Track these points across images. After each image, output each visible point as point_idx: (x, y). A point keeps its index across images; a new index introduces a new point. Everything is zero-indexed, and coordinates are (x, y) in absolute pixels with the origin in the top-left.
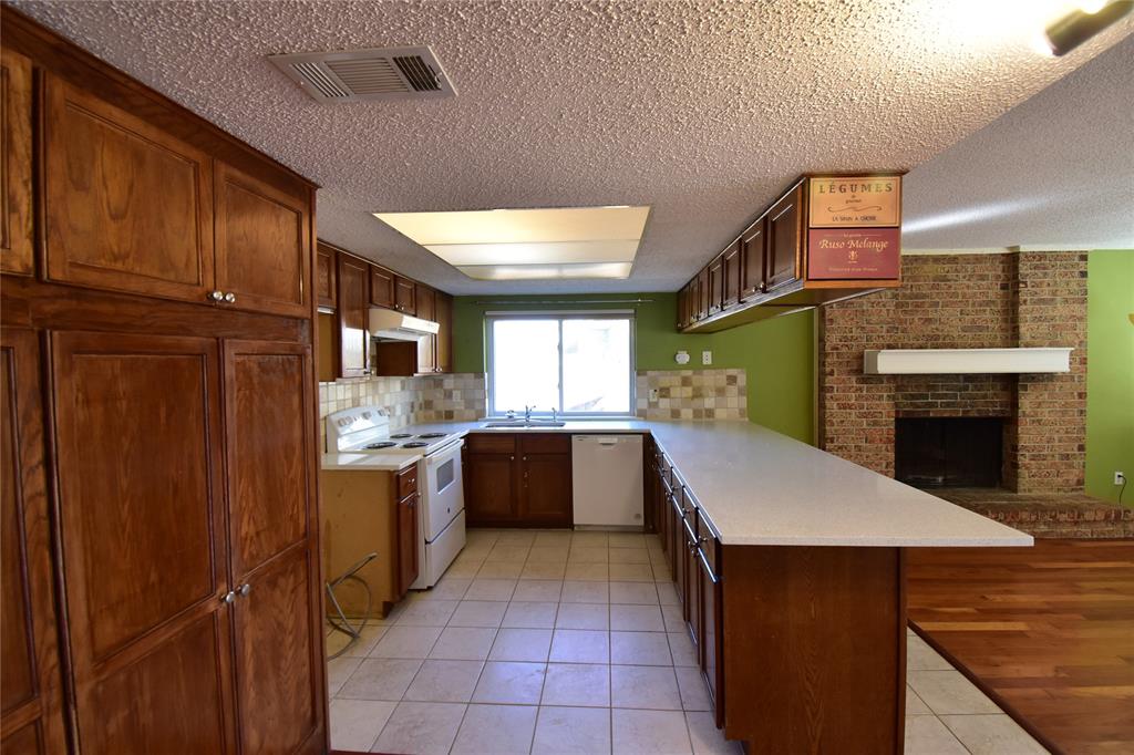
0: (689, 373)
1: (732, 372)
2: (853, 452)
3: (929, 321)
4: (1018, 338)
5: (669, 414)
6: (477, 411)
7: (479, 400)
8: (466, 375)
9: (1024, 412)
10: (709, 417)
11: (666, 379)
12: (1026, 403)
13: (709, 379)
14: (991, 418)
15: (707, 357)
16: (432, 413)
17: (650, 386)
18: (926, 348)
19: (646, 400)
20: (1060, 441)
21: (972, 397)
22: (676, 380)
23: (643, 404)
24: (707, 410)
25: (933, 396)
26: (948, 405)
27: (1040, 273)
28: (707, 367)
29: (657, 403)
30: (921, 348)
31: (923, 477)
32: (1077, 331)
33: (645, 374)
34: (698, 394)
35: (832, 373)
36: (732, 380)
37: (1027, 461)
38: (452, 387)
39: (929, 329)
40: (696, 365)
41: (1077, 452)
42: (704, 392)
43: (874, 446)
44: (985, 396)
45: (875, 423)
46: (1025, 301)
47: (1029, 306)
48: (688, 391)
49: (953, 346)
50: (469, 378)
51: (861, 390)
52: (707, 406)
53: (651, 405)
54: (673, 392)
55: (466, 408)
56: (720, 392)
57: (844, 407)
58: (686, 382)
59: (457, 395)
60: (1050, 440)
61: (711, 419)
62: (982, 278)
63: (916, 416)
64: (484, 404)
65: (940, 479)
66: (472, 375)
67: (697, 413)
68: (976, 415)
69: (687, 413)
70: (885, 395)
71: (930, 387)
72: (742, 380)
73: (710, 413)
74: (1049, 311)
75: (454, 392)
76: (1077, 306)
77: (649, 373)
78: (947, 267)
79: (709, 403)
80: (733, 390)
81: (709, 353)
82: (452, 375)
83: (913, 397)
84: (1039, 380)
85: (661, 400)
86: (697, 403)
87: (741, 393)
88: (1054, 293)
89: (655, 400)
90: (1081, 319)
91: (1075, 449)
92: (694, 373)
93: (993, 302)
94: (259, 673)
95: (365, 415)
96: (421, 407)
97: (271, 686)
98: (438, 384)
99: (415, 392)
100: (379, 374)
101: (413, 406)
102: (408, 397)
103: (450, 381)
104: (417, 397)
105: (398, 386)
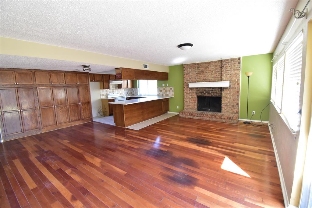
0: (165, 88)
1: (171, 87)
2: (189, 103)
3: (205, 76)
4: (222, 79)
5: (162, 95)
9: (223, 96)
10: (168, 96)
12: (224, 94)
13: (168, 89)
14: (217, 97)
15: (167, 85)
17: (160, 90)
18: (204, 82)
20: (232, 102)
21: (214, 92)
22: (163, 89)
25: (206, 92)
26: (208, 94)
27: (227, 64)
30: (203, 82)
31: (206, 109)
32: (237, 77)
34: (166, 92)
35: (185, 88)
36: (171, 89)
37: (224, 106)
39: (205, 78)
40: (166, 86)
41: (236, 105)
43: (192, 102)
44: (216, 92)
45: (192, 97)
46: (224, 71)
47: (225, 72)
48: (165, 91)
49: (209, 81)
51: (190, 91)
54: (162, 91)
56: (169, 91)
57: (187, 94)
58: (164, 89)
60: (229, 102)
62: (216, 66)
63: (202, 96)
64: (138, 93)
65: (209, 110)
66: (136, 88)
68: (214, 96)
69: (165, 95)
70: (194, 92)
71: (204, 90)
72: (173, 89)
74: (229, 73)
76: (237, 71)
77: (159, 88)
78: (208, 64)
79: (168, 93)
80: (171, 91)
83: (201, 92)
84: (227, 89)
87: (173, 91)
88: (231, 68)
89: (160, 92)
90: (238, 74)
91: (236, 104)
93: (219, 71)
94: (83, 110)
95: (114, 94)
96: (130, 93)
97: (85, 112)
98: (132, 90)
99: (128, 91)
100: (118, 88)
101: (127, 93)
102: (126, 92)
103: (134, 89)
104: (129, 92)
105: (123, 90)
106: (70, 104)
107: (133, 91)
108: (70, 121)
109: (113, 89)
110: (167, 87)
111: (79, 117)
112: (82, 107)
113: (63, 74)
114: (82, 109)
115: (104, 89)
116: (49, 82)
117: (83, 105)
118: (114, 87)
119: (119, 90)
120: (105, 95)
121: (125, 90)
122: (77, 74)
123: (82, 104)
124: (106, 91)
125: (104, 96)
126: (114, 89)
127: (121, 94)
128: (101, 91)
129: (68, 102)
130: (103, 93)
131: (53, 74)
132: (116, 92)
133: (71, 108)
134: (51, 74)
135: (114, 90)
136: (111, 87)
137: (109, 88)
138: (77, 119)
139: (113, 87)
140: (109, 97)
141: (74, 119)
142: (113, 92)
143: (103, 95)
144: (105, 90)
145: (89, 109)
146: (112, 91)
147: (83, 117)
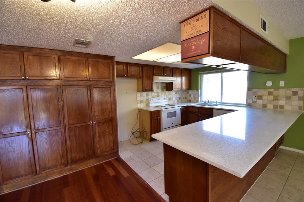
0: (272, 90)
1: (295, 90)
5: (262, 106)
6: (197, 100)
7: (197, 97)
8: (194, 90)
10: (281, 108)
11: (260, 92)
13: (282, 93)
15: (282, 83)
16: (187, 100)
17: (254, 95)
19: (251, 100)
22: (266, 93)
23: (250, 101)
24: (280, 106)
28: (282, 88)
29: (256, 102)
33: (251, 90)
34: (276, 98)
36: (295, 93)
38: (191, 93)
40: (276, 86)
42: (279, 98)
48: (271, 97)
50: (195, 91)
52: (280, 104)
53: (253, 102)
54: (264, 98)
55: (194, 99)
58: (270, 94)
59: (192, 95)
61: (282, 110)
64: (198, 98)
66: (196, 90)
67: (275, 107)
69: (270, 106)
72: (301, 93)
73: (282, 107)
75: (191, 95)
77: (253, 90)
79: (282, 102)
80: (296, 97)
81: (283, 82)
82: (191, 90)
85: (258, 100)
86: (275, 102)
87: (300, 99)
89: (256, 100)
92: (274, 90)
94: (99, 136)
95: (159, 99)
96: (183, 98)
97: (102, 139)
98: (188, 93)
99: (182, 94)
100: (166, 90)
101: (180, 98)
102: (178, 96)
103: (190, 92)
104: (182, 96)
105: (174, 93)
106: (69, 125)
107: (190, 96)
108: (70, 161)
109: (158, 91)
110: (280, 90)
111: (90, 152)
112: (97, 130)
113: (56, 57)
114: (97, 135)
115: (143, 91)
116: (19, 75)
117: (98, 126)
118: (160, 87)
119: (168, 93)
120: (144, 101)
121: (176, 93)
122: (90, 60)
123: (98, 123)
124: (147, 95)
125: (142, 104)
126: (160, 91)
127: (170, 99)
128: (139, 94)
129: (66, 120)
130: (142, 99)
131: (30, 57)
132: (163, 96)
133: (73, 133)
134: (25, 56)
135: (160, 94)
136: (155, 87)
137: (151, 90)
138: (86, 156)
139: (158, 88)
140: (151, 105)
141: (77, 158)
142: (158, 96)
143: (142, 102)
144: (145, 94)
145: (111, 132)
146: (156, 95)
147: (99, 151)
